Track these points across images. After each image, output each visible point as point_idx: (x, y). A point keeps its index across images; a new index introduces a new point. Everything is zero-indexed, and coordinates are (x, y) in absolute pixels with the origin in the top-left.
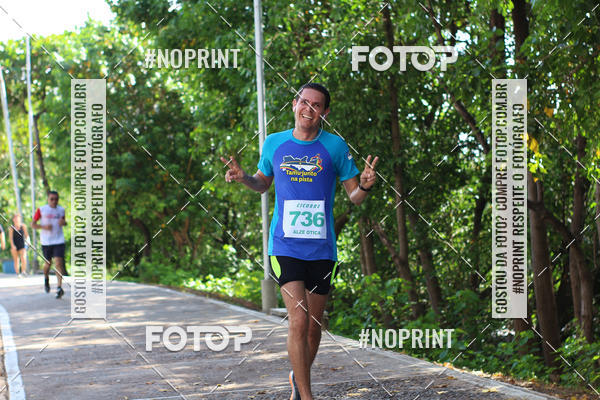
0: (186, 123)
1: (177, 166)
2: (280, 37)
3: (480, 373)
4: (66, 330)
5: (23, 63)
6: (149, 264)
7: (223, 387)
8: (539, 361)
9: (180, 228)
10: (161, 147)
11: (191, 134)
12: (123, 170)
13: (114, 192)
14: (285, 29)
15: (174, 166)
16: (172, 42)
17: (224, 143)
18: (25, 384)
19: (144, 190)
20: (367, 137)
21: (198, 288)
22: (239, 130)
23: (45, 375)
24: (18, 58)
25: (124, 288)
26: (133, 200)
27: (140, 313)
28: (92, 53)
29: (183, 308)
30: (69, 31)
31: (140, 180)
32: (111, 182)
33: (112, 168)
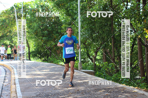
0: (61, 24)
1: (58, 35)
2: (84, 3)
3: (132, 87)
4: (30, 74)
5: (21, 9)
6: (51, 58)
7: (69, 89)
8: (147, 84)
9: (59, 50)
10: (54, 30)
11: (62, 27)
12: (45, 35)
13: (42, 41)
14: (85, 1)
15: (57, 34)
16: (58, 4)
18: (20, 86)
19: (50, 40)
20: (105, 28)
21: (62, 64)
22: (74, 26)
23: (25, 84)
24: (20, 7)
25: (45, 64)
26: (47, 42)
27: (48, 70)
28: (38, 6)
29: (59, 69)
30: (32, 1)
31: (49, 38)
32: (42, 38)
33: (42, 34)
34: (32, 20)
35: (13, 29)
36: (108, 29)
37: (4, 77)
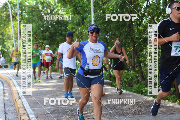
1: (63, 37)
5: (16, 5)
10: (58, 31)
12: (46, 38)
15: (61, 37)
17: (78, 30)
20: (123, 29)
22: (83, 26)
27: (56, 81)
28: (37, 3)
31: (51, 41)
32: (42, 41)
33: (43, 37)
34: (30, 20)
35: (6, 31)
36: (127, 30)
37: (2, 90)
